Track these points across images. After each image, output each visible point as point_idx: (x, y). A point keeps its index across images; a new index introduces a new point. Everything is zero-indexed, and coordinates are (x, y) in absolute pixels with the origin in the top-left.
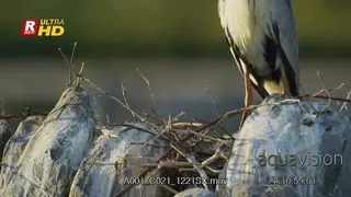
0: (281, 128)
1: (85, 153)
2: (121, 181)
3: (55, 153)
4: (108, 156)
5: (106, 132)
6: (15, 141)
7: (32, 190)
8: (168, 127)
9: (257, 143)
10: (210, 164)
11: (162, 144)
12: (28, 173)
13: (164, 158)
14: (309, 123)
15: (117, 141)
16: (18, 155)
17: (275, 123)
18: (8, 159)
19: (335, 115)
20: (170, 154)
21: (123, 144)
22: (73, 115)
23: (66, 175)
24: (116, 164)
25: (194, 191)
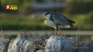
0: (54, 40)
1: (22, 44)
2: (28, 49)
3: (17, 44)
4: (26, 45)
5: (26, 41)
6: (11, 42)
7: (14, 50)
8: (36, 40)
9: (50, 43)
10: (43, 46)
11: (35, 43)
12: (13, 48)
13: (35, 45)
14: (59, 40)
15: (27, 42)
16: (11, 45)
17: (53, 39)
18: (10, 45)
19: (63, 38)
20: (36, 44)
21: (28, 43)
22: (20, 38)
23: (19, 48)
24: (27, 46)
25: (40, 50)
